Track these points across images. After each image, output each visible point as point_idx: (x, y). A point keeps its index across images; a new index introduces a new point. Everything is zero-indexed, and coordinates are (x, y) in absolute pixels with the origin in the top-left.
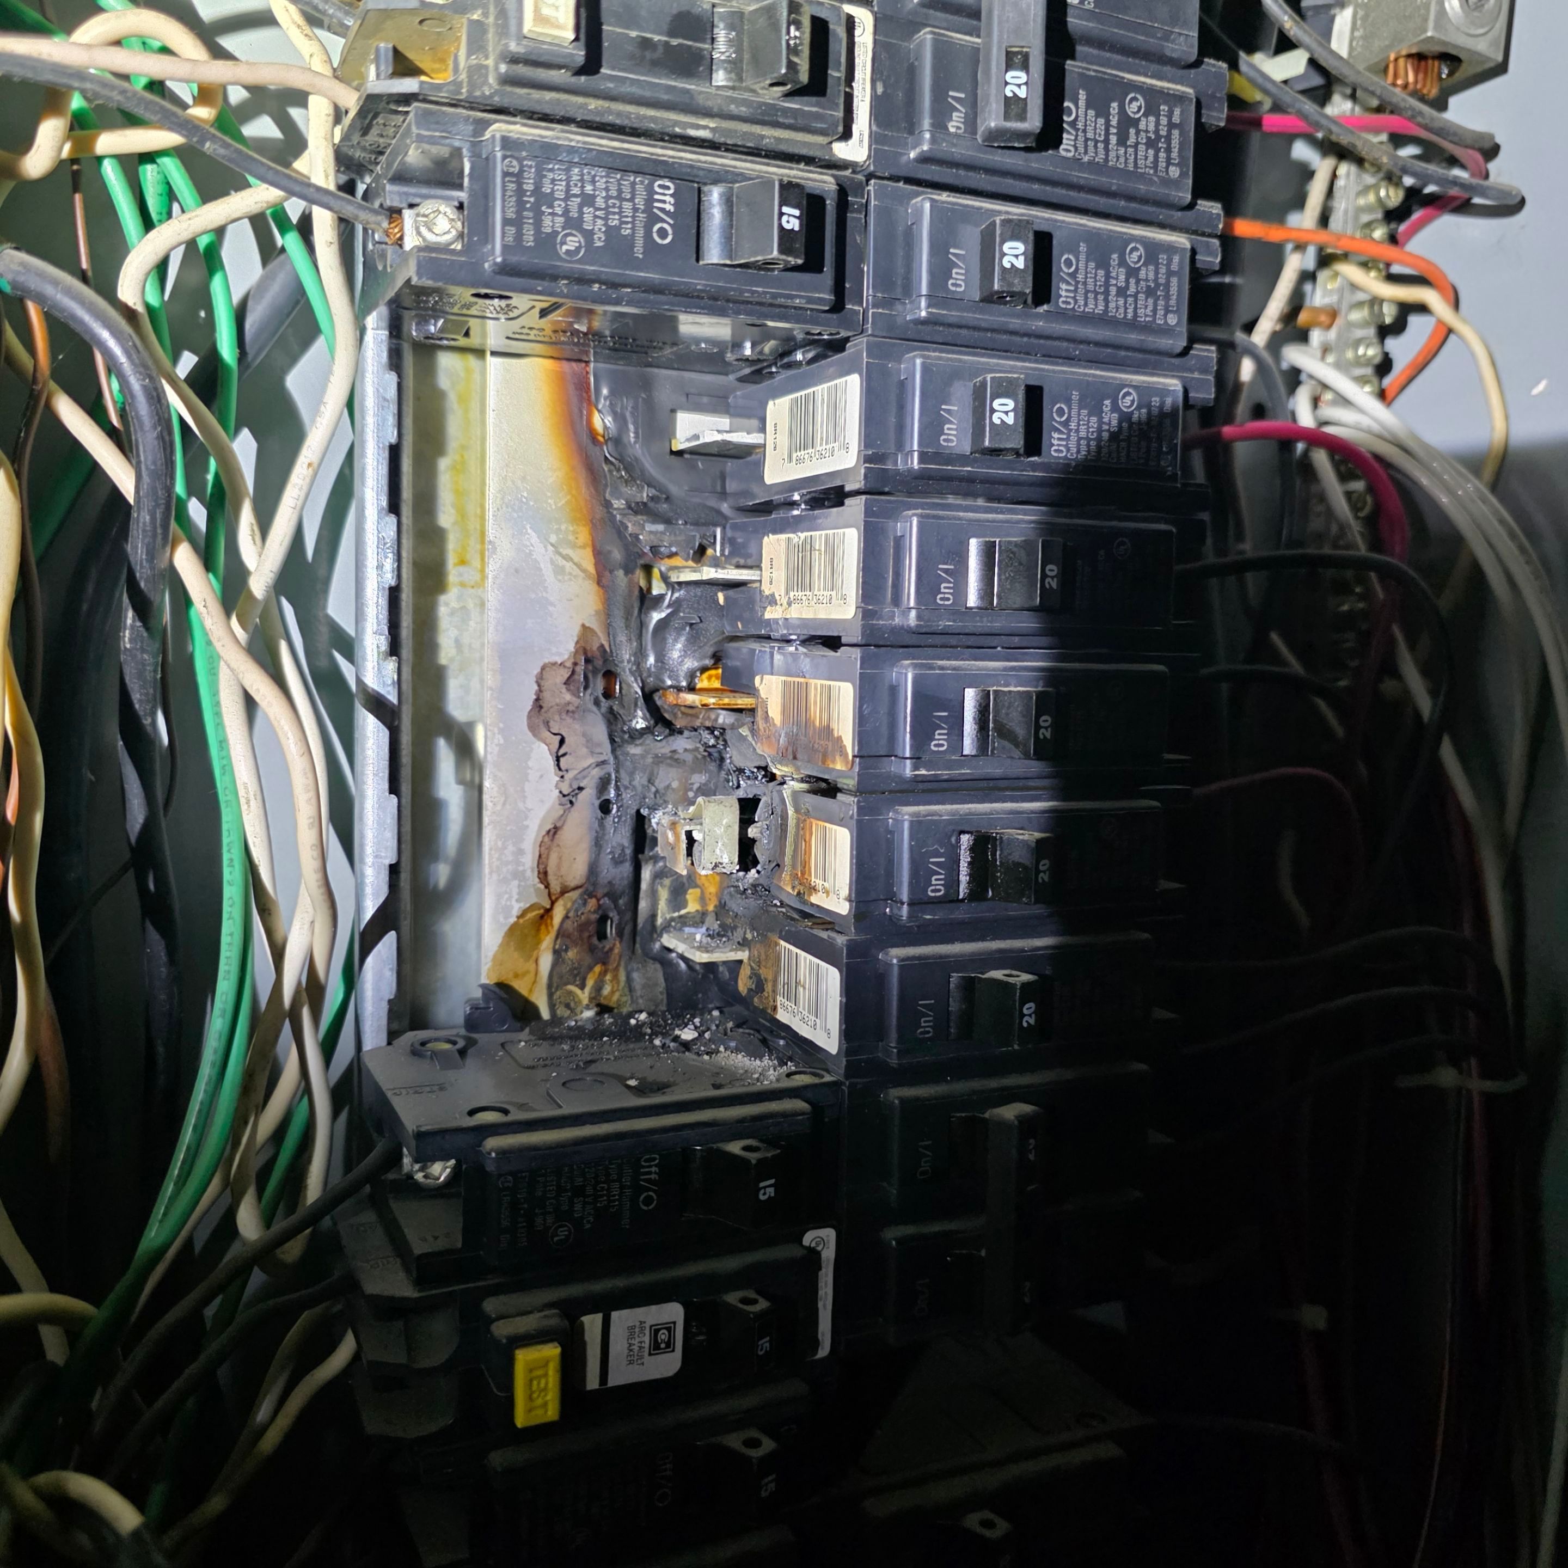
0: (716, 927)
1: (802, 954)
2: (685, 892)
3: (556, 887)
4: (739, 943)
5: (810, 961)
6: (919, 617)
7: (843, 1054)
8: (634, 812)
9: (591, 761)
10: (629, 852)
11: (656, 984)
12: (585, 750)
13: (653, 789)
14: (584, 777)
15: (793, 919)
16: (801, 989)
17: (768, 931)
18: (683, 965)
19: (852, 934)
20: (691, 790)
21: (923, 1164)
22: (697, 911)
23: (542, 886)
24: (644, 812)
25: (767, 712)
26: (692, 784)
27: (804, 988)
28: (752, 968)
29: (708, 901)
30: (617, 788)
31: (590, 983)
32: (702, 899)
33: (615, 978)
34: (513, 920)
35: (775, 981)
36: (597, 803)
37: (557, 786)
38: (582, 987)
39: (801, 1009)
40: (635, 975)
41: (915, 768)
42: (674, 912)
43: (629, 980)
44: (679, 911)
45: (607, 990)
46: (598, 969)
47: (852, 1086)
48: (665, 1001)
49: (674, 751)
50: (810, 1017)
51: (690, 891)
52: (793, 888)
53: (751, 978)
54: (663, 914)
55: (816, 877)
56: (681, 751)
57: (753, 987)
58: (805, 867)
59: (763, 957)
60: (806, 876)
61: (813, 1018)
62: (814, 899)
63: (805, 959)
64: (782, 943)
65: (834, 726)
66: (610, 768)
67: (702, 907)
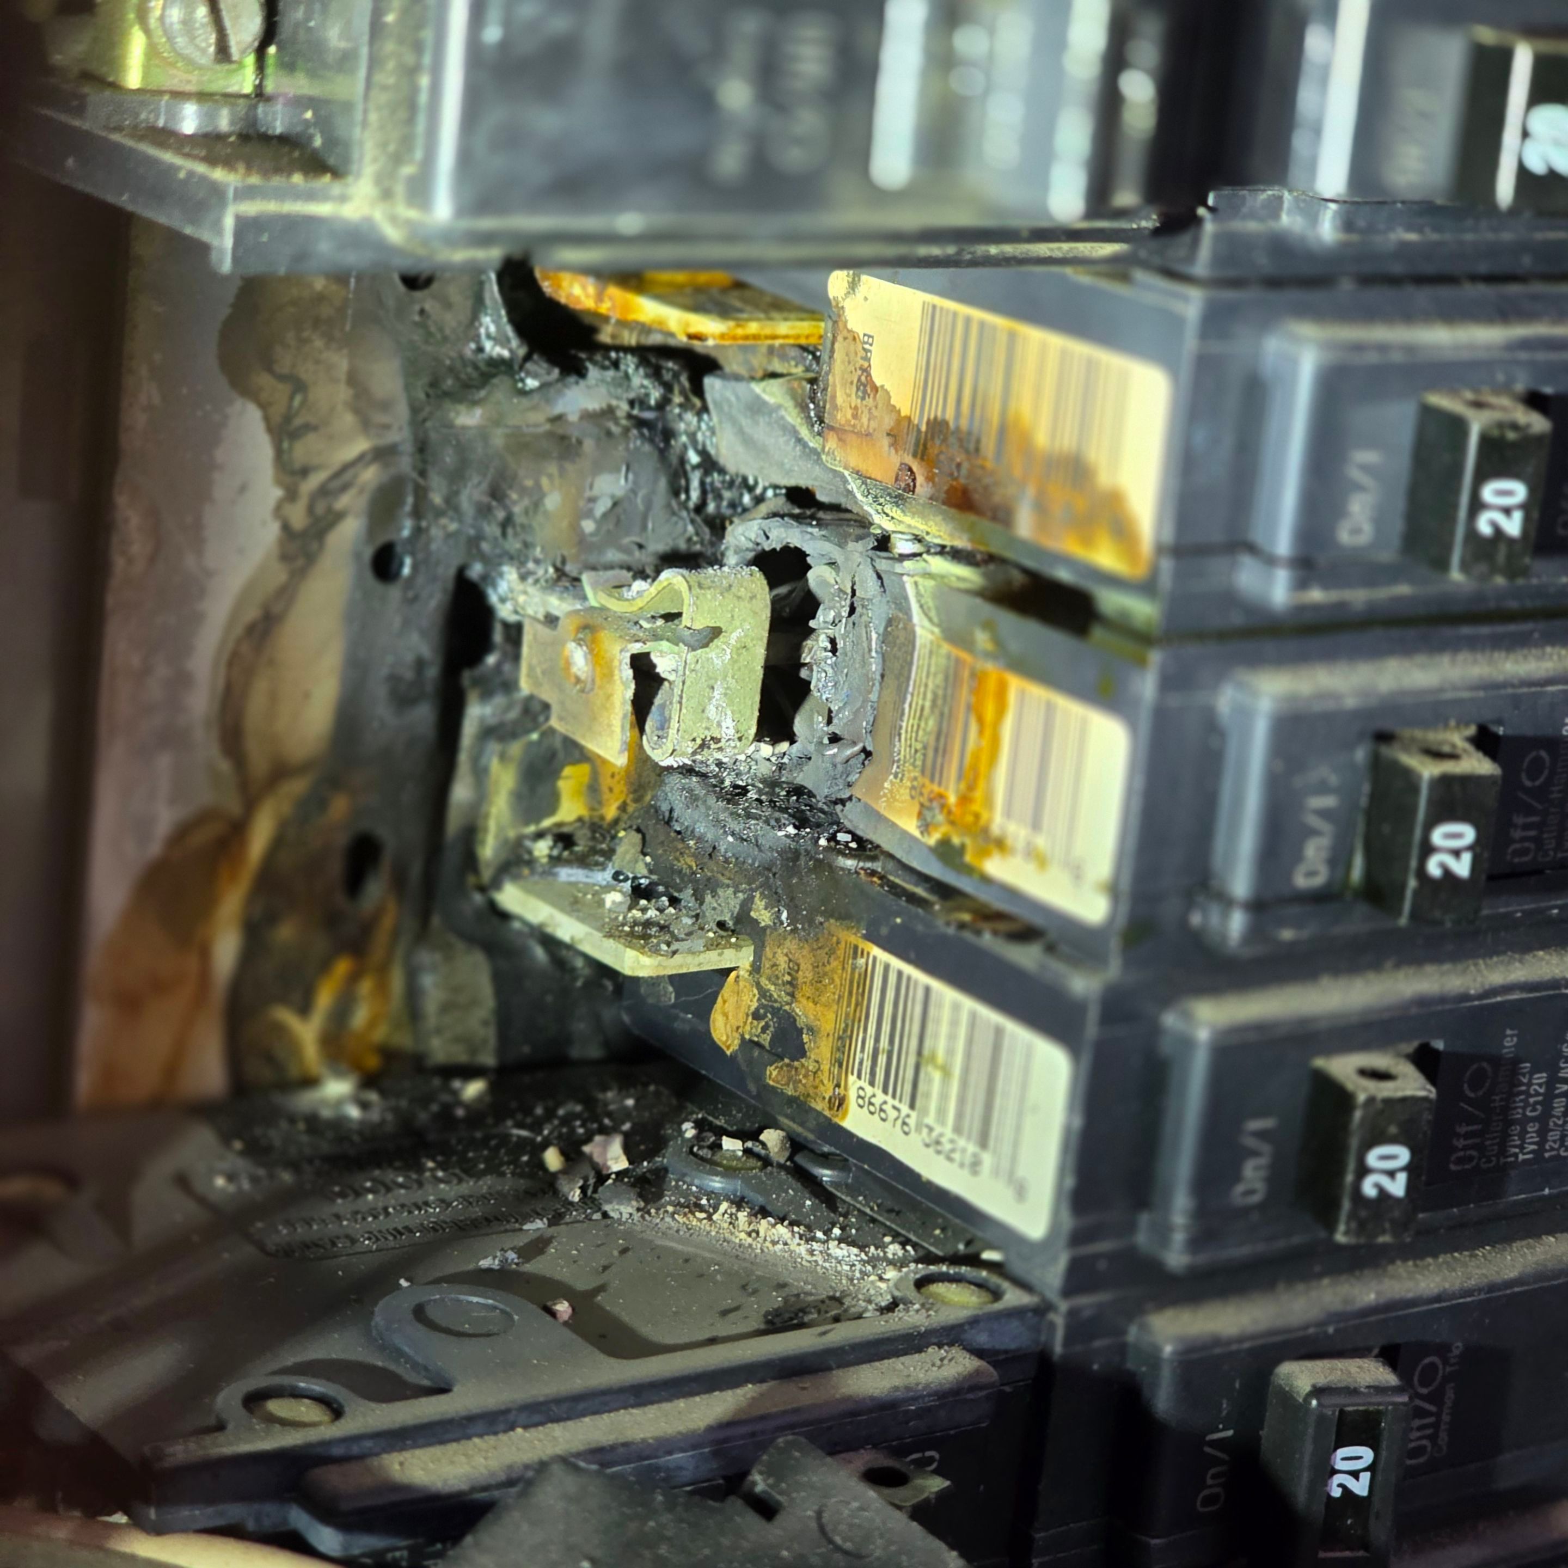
0: (642, 870)
1: (945, 993)
2: (555, 774)
3: (259, 764)
4: (721, 925)
5: (973, 1016)
6: (1348, 224)
7: (1062, 1241)
8: (452, 572)
9: (361, 445)
10: (433, 672)
11: (474, 1002)
12: (348, 419)
13: (501, 515)
14: (345, 488)
15: (912, 898)
16: (937, 1076)
17: (829, 914)
18: (540, 953)
19: (1114, 970)
20: (589, 514)
21: (1209, 1482)
22: (580, 819)
23: (225, 766)
24: (476, 571)
25: (866, 371)
26: (593, 500)
27: (946, 1072)
28: (763, 993)
29: (606, 795)
30: (417, 514)
31: (325, 998)
32: (593, 790)
33: (382, 988)
34: (155, 849)
35: (843, 1041)
36: (368, 553)
37: (278, 510)
38: (304, 1009)
39: (930, 1120)
40: (428, 981)
41: (1301, 584)
42: (527, 823)
43: (413, 994)
44: (538, 820)
45: (360, 1017)
46: (342, 967)
47: (1072, 1314)
48: (492, 1041)
49: (559, 418)
50: (962, 1142)
51: (568, 771)
52: (926, 827)
53: (756, 1016)
54: (501, 829)
55: (1008, 814)
56: (573, 417)
57: (766, 1039)
58: (971, 787)
59: (805, 974)
60: (976, 807)
61: (972, 1148)
62: (995, 867)
63: (956, 1007)
64: (876, 951)
65: (1097, 455)
66: (405, 464)
67: (592, 809)
